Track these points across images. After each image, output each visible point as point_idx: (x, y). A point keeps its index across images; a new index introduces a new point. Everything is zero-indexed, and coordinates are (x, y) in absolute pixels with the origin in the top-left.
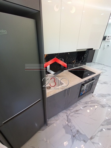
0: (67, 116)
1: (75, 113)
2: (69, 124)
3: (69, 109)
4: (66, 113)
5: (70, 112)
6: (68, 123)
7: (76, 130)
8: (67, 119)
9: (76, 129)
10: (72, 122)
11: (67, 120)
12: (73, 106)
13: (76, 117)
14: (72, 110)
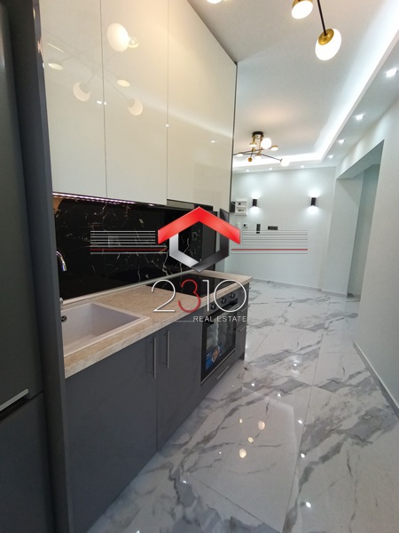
0: (174, 479)
1: (204, 451)
2: (190, 513)
3: (177, 443)
4: (163, 467)
5: (182, 456)
6: (185, 507)
7: (226, 521)
8: (173, 493)
9: (223, 518)
10: (199, 498)
11: (175, 500)
12: (190, 423)
13: (211, 466)
14: (186, 443)
